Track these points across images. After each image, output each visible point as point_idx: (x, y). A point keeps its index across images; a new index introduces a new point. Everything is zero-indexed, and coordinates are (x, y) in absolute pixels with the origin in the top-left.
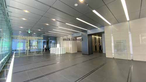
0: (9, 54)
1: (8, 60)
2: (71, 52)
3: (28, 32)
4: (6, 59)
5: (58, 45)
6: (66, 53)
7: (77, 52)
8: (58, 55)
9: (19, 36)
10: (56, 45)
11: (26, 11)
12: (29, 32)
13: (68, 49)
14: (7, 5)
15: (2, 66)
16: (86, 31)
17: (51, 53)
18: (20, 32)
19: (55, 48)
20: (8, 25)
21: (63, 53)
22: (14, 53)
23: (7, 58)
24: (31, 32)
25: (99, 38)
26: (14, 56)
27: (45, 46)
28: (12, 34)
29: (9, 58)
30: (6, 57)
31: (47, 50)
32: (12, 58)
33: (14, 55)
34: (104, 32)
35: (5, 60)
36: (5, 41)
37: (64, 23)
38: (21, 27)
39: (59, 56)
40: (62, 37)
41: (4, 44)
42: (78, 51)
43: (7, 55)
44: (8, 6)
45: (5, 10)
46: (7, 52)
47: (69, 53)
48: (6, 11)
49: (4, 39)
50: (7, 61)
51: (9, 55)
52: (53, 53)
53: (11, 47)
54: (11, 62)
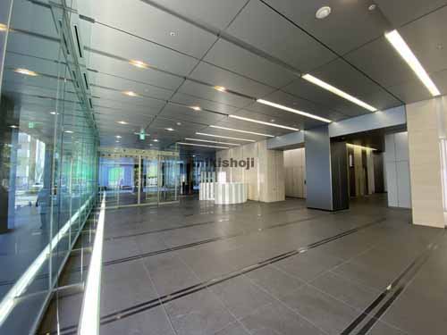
0: (91, 197)
1: (91, 217)
2: (265, 199)
3: (139, 136)
4: (83, 212)
5: (222, 176)
6: (248, 200)
7: (283, 199)
8: (224, 205)
9: (115, 149)
10: (214, 174)
11: (140, 64)
12: (142, 137)
13: (254, 187)
14: (83, 44)
15: (73, 238)
16: (323, 127)
17: (201, 199)
18: (118, 137)
19: (212, 184)
20: (87, 117)
21: (240, 202)
22: (104, 196)
23: (87, 211)
24: (146, 137)
25: (364, 153)
26: (103, 205)
27: (184, 178)
28: (98, 144)
29: (93, 211)
30: (83, 207)
31: (190, 189)
32: (99, 211)
33: (104, 201)
34: (406, 124)
35: (82, 217)
36: (82, 163)
37: (252, 98)
38: (122, 123)
39: (227, 209)
40: (232, 150)
41: (78, 172)
42: (286, 197)
43: (87, 202)
44: (85, 48)
45: (76, 64)
46: (88, 192)
47: (259, 202)
48: (81, 68)
49: (79, 158)
50: (86, 219)
51: (91, 203)
52: (208, 199)
53: (95, 179)
54: (96, 223)
